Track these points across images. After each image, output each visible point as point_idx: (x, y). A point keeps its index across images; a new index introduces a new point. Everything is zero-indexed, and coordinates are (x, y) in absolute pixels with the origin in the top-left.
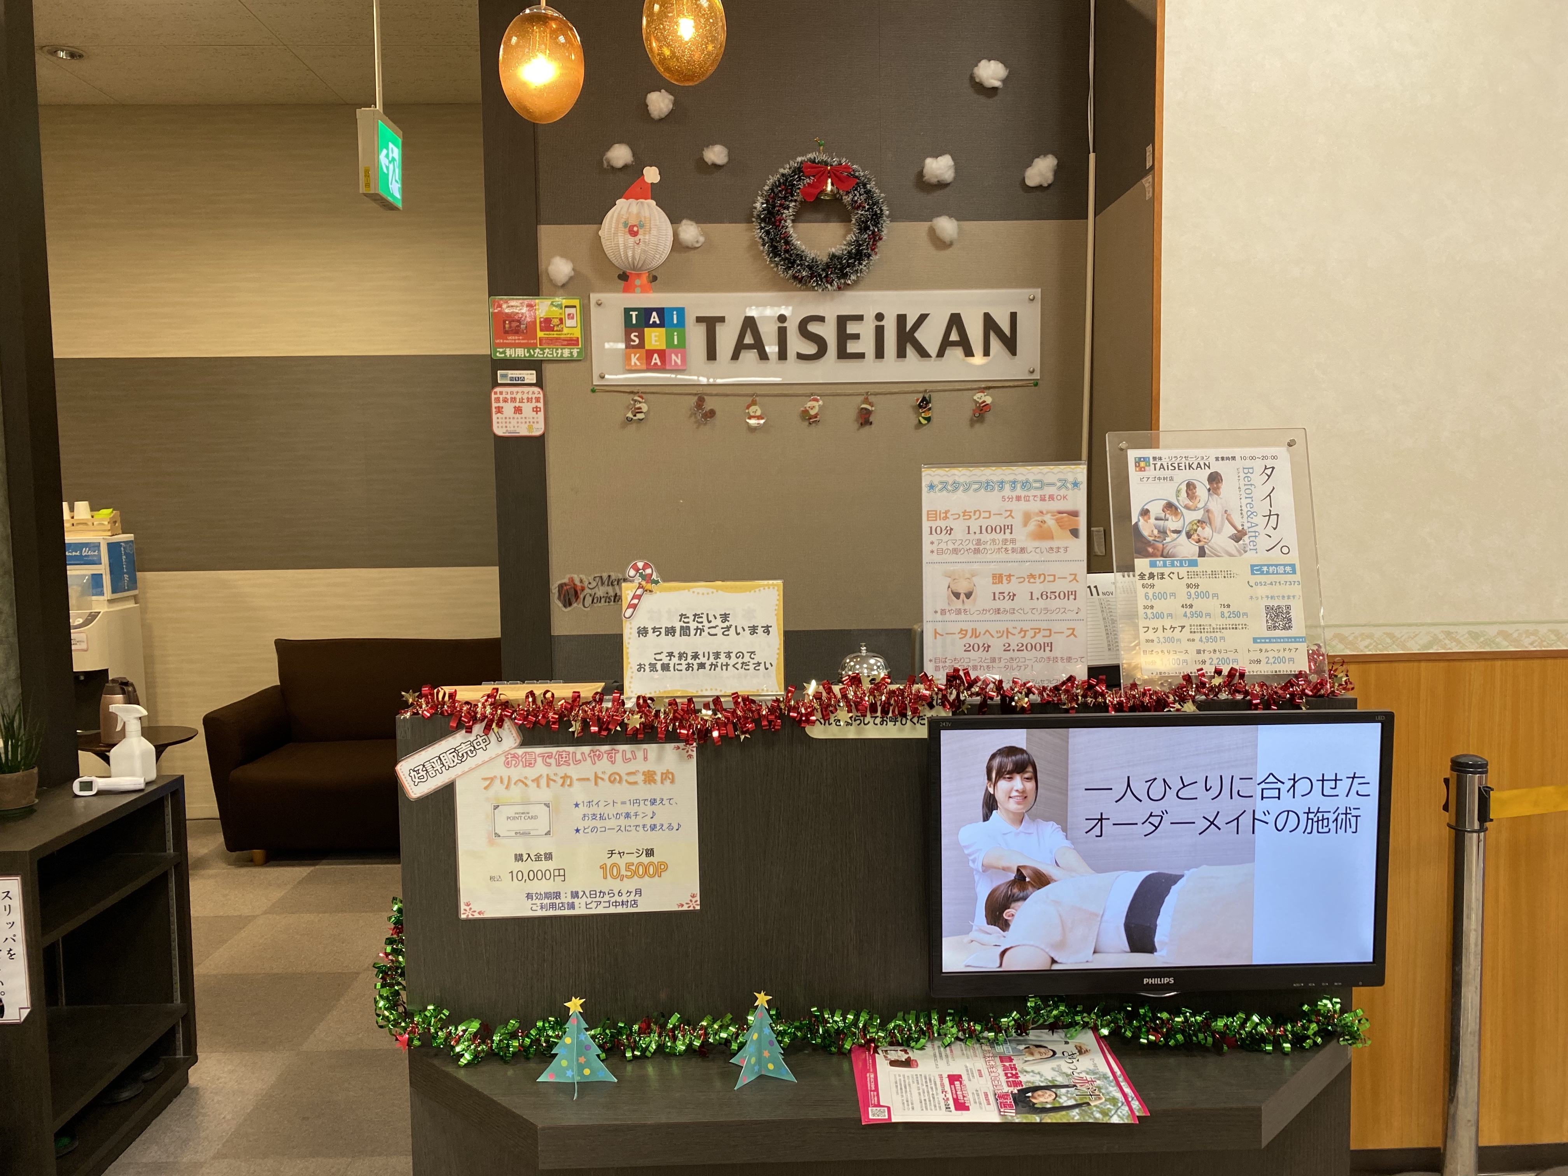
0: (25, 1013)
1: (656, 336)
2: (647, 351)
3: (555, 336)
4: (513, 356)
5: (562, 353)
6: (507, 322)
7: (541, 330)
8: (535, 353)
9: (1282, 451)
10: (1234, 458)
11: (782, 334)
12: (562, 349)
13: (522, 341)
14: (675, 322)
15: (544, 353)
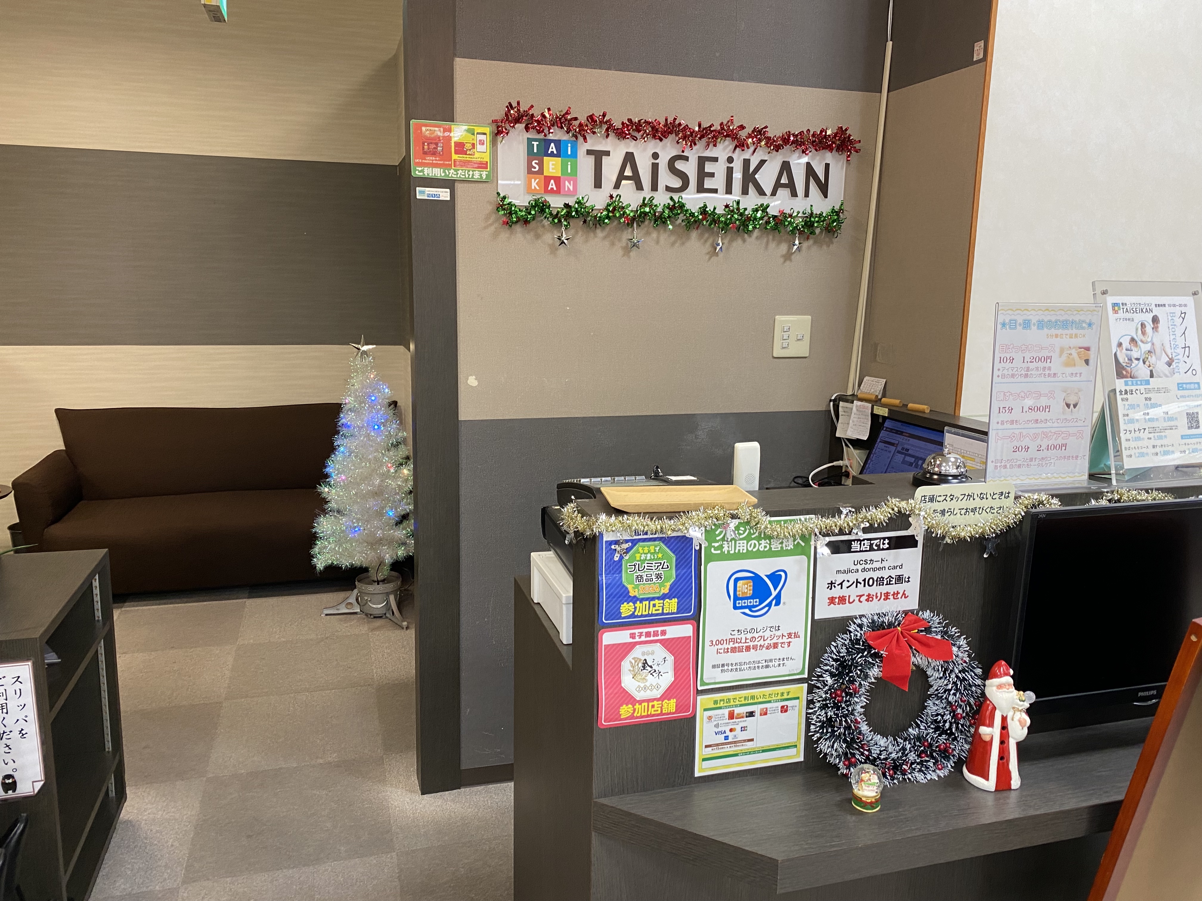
0: (38, 786)
1: (553, 165)
2: (545, 177)
3: (468, 159)
4: (431, 175)
5: (473, 175)
6: (426, 144)
7: (456, 153)
8: (449, 173)
9: (1189, 300)
10: (1164, 305)
11: (655, 168)
12: (473, 171)
13: (439, 162)
14: (569, 153)
15: (457, 174)
